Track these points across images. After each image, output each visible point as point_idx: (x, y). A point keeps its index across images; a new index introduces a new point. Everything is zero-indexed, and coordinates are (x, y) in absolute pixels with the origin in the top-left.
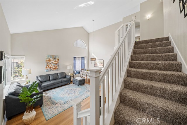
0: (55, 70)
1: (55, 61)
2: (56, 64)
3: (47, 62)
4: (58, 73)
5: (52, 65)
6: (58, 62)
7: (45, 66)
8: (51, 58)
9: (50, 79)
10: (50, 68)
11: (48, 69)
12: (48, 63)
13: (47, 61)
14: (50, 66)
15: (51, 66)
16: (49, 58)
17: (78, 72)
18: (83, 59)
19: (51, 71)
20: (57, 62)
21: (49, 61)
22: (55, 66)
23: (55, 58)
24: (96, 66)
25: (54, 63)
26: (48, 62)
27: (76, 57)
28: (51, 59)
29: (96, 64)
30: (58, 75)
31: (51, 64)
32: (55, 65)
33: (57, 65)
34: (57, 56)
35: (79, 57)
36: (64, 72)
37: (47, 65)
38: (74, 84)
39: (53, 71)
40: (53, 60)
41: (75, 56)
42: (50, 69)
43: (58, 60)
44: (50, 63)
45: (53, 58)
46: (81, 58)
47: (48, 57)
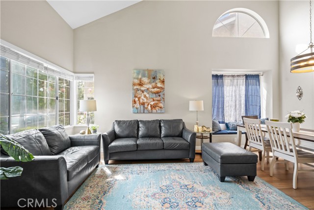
0: (154, 111)
1: (154, 84)
2: (157, 93)
3: (135, 87)
4: (160, 121)
5: (147, 96)
6: (161, 88)
7: (131, 98)
8: (145, 77)
9: (140, 133)
10: (143, 104)
11: (138, 105)
12: (138, 90)
13: (134, 85)
14: (143, 97)
15: (145, 100)
16: (140, 77)
17: (231, 127)
18: (251, 81)
19: (144, 113)
20: (158, 88)
21: (141, 84)
22: (154, 100)
23: (154, 78)
25: (153, 90)
26: (138, 87)
27: (222, 76)
28: (145, 80)
30: (160, 127)
31: (145, 93)
32: (154, 95)
33: (158, 98)
34: (159, 70)
35: (233, 76)
36: (180, 121)
37: (135, 97)
38: (208, 167)
39: (149, 113)
40: (150, 83)
41: (219, 73)
42: (142, 107)
43: (163, 82)
44: (143, 92)
45: (149, 78)
46: (242, 81)
47: (138, 74)
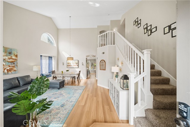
0: (10, 73)
1: (9, 57)
2: (13, 62)
4: (17, 78)
6: (15, 59)
18: (50, 59)
20: (13, 59)
22: (9, 67)
23: (10, 53)
24: (69, 67)
29: (70, 65)
30: (19, 81)
32: (10, 63)
33: (13, 65)
34: (14, 49)
35: (45, 56)
36: (28, 76)
38: (51, 89)
39: (6, 74)
40: (6, 56)
41: (41, 55)
43: (17, 56)
45: (6, 52)
46: (48, 58)
